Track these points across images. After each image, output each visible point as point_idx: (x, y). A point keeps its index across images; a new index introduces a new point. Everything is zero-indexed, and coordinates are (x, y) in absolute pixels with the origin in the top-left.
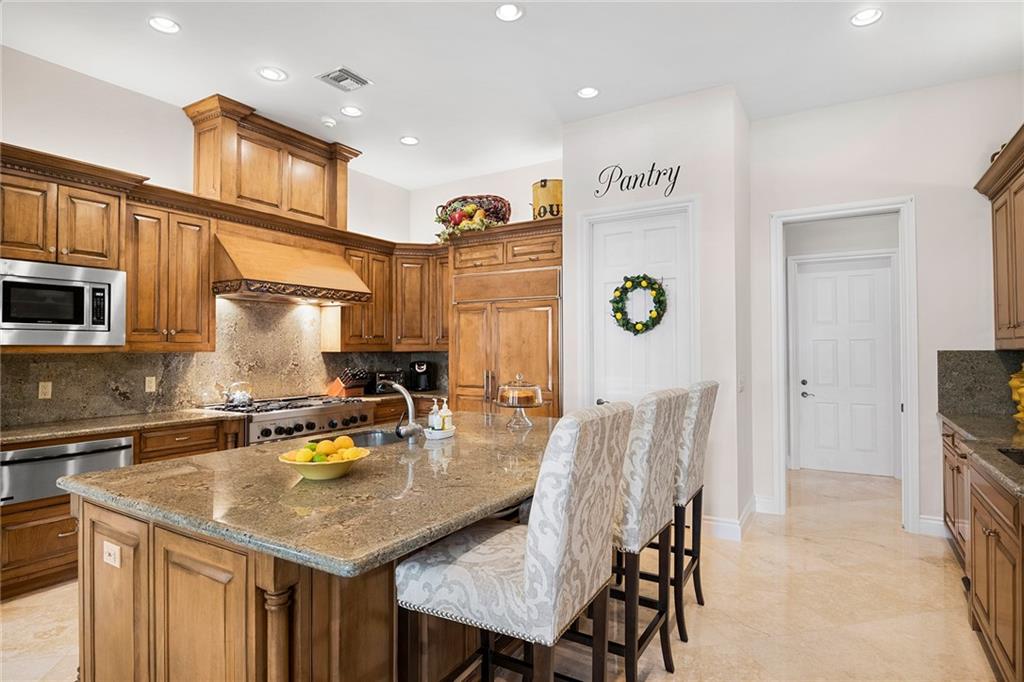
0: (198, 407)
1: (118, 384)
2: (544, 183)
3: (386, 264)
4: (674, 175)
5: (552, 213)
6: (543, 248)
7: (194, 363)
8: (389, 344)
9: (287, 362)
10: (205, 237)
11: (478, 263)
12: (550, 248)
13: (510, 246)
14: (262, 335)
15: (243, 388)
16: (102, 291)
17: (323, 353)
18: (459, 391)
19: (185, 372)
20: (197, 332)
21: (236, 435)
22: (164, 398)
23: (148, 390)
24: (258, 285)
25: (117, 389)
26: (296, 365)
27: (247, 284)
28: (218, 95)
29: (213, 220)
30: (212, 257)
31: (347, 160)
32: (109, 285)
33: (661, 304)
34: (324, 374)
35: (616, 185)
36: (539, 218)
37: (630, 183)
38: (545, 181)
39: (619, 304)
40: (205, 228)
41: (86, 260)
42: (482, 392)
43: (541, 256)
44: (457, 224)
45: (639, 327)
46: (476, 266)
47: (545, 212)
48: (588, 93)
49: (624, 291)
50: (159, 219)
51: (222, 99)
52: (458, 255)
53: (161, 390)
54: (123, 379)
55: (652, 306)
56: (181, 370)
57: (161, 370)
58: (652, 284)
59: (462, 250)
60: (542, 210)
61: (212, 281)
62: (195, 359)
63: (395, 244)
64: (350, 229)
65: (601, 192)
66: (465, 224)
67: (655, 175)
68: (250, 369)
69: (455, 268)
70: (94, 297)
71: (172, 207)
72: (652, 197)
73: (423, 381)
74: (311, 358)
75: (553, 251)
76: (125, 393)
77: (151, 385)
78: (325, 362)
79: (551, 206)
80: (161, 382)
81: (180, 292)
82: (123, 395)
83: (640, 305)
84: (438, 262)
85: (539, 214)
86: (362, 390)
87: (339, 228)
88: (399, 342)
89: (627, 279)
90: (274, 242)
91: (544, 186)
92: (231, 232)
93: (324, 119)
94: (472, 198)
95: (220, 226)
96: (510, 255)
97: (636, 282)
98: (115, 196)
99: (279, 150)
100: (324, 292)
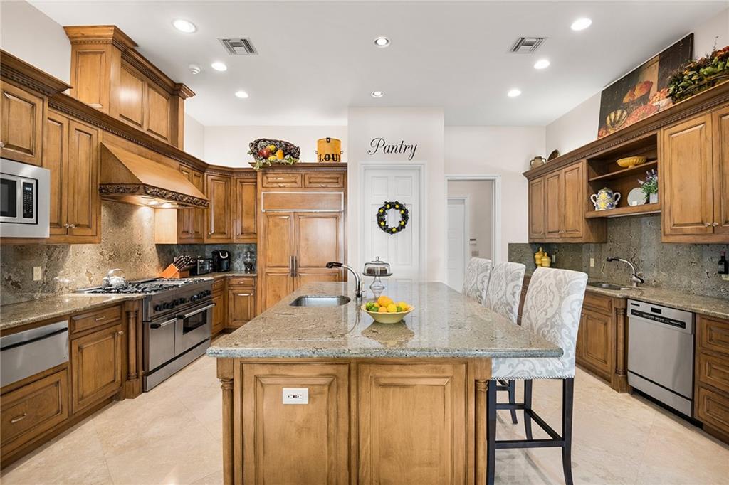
0: (74, 292)
1: (10, 274)
2: (328, 140)
3: (201, 179)
4: (414, 150)
5: (333, 158)
6: (331, 181)
7: (71, 254)
8: (202, 239)
9: (134, 253)
10: (95, 144)
11: (282, 185)
12: (336, 181)
13: (307, 176)
14: (117, 230)
15: (117, 274)
16: (31, 185)
17: (156, 245)
18: (268, 270)
19: (64, 261)
20: (88, 226)
21: (137, 312)
22: (48, 286)
23: (35, 279)
24: (152, 190)
25: (10, 279)
26: (140, 255)
27: (145, 188)
28: (115, 26)
29: (100, 131)
30: (99, 162)
31: (184, 98)
32: (37, 181)
33: (405, 217)
34: (156, 262)
35: (381, 149)
36: (325, 162)
37: (390, 149)
38: (330, 139)
39: (381, 217)
40: (94, 136)
41: (17, 155)
42: (287, 270)
43: (329, 185)
44: (266, 158)
45: (394, 230)
46: (280, 187)
47: (329, 158)
48: (378, 94)
49: (385, 208)
50: (61, 124)
51: (117, 30)
52: (265, 178)
53: (45, 279)
54: (15, 270)
55: (400, 219)
56: (61, 259)
57: (45, 261)
58: (401, 207)
59: (268, 175)
60: (327, 156)
61: (99, 182)
62: (71, 250)
63: (208, 165)
64: (185, 151)
65: (372, 152)
66: (271, 158)
67: (403, 147)
68: (110, 259)
69: (263, 187)
70: (24, 191)
71: (72, 115)
72: (402, 159)
73: (225, 265)
74: (149, 248)
75: (337, 183)
76: (16, 283)
77: (38, 274)
78: (158, 252)
79: (333, 155)
80: (46, 271)
81: (76, 190)
82: (15, 284)
83: (393, 218)
84: (238, 181)
85: (325, 159)
86: (188, 272)
87: (180, 149)
88: (209, 237)
89: (386, 203)
90: (139, 155)
91: (329, 142)
92: (112, 143)
93: (191, 66)
94: (270, 141)
95: (104, 136)
96: (307, 182)
97: (393, 205)
98: (40, 98)
99: (142, 81)
100: (187, 198)
